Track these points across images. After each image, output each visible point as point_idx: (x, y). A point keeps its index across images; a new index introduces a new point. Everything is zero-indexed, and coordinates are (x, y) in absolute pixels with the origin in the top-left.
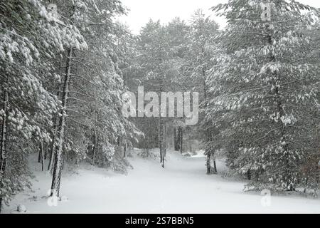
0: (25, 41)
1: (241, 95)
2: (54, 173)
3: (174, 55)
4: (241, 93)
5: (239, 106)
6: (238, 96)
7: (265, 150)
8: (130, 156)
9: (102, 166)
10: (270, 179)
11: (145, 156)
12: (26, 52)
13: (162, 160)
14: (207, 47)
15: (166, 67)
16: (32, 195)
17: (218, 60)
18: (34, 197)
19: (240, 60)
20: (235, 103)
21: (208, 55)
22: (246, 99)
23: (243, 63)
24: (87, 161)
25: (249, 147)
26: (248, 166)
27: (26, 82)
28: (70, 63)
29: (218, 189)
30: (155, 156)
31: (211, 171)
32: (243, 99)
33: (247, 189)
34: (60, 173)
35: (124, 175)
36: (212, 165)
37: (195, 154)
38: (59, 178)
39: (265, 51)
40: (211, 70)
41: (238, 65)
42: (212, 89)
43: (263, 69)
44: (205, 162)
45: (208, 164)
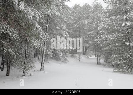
0: (37, 12)
1: (114, 34)
2: (42, 62)
3: (85, 18)
4: (114, 33)
5: (113, 39)
6: (113, 35)
7: (123, 56)
8: (67, 56)
9: (57, 60)
10: (124, 67)
11: (72, 57)
12: (37, 16)
13: (79, 58)
14: (99, 15)
15: (82, 23)
16: (33, 70)
17: (103, 20)
18: (35, 71)
19: (114, 20)
20: (111, 38)
21: (99, 18)
22: (116, 36)
23: (115, 22)
24: (52, 58)
25: (116, 55)
26: (115, 62)
27: (36, 27)
28: (49, 20)
29: (103, 70)
30: (77, 57)
31: (98, 63)
32: (115, 36)
33: (114, 71)
34: (44, 62)
35: (65, 64)
36: (99, 61)
37: (91, 57)
38: (44, 64)
39: (124, 17)
40: (100, 24)
41: (113, 23)
42: (101, 32)
43: (124, 24)
44: (96, 60)
45: (97, 61)
